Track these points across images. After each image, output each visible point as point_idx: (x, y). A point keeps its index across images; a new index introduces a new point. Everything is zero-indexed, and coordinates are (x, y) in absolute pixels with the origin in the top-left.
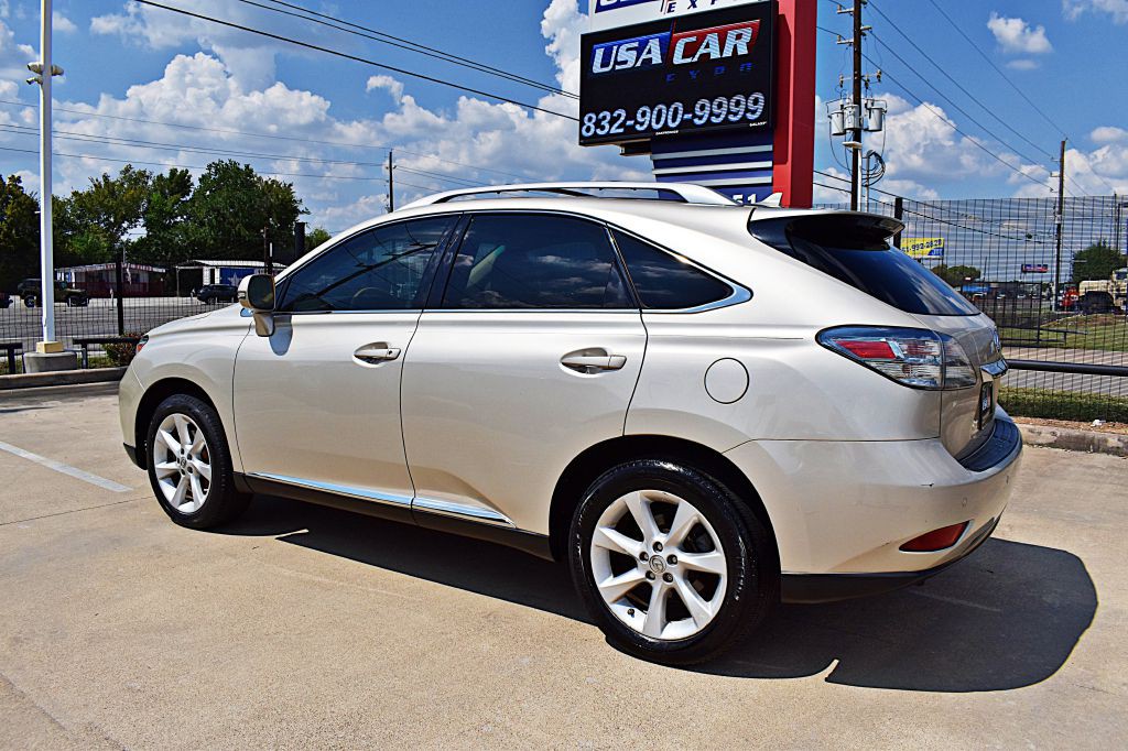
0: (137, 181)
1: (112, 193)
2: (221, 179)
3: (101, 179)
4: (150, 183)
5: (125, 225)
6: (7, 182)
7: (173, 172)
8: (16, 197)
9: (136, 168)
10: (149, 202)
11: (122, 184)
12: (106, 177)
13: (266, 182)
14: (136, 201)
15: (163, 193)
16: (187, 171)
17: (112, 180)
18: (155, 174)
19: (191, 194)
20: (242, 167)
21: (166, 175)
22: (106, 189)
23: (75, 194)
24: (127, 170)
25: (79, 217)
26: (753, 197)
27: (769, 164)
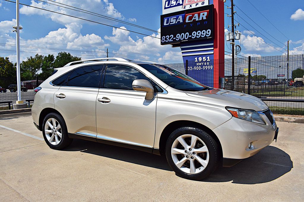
0: (39, 58)
1: (33, 61)
2: (62, 57)
3: (30, 58)
4: (43, 58)
5: (37, 70)
6: (5, 59)
7: (49, 55)
8: (7, 63)
9: (39, 54)
10: (43, 63)
11: (36, 59)
12: (31, 57)
13: (74, 57)
14: (39, 63)
15: (47, 61)
16: (53, 55)
17: (33, 58)
18: (45, 56)
19: (54, 61)
20: (67, 54)
21: (47, 56)
22: (31, 60)
23: (23, 62)
24: (37, 55)
25: (24, 68)
26: (208, 58)
27: (212, 48)
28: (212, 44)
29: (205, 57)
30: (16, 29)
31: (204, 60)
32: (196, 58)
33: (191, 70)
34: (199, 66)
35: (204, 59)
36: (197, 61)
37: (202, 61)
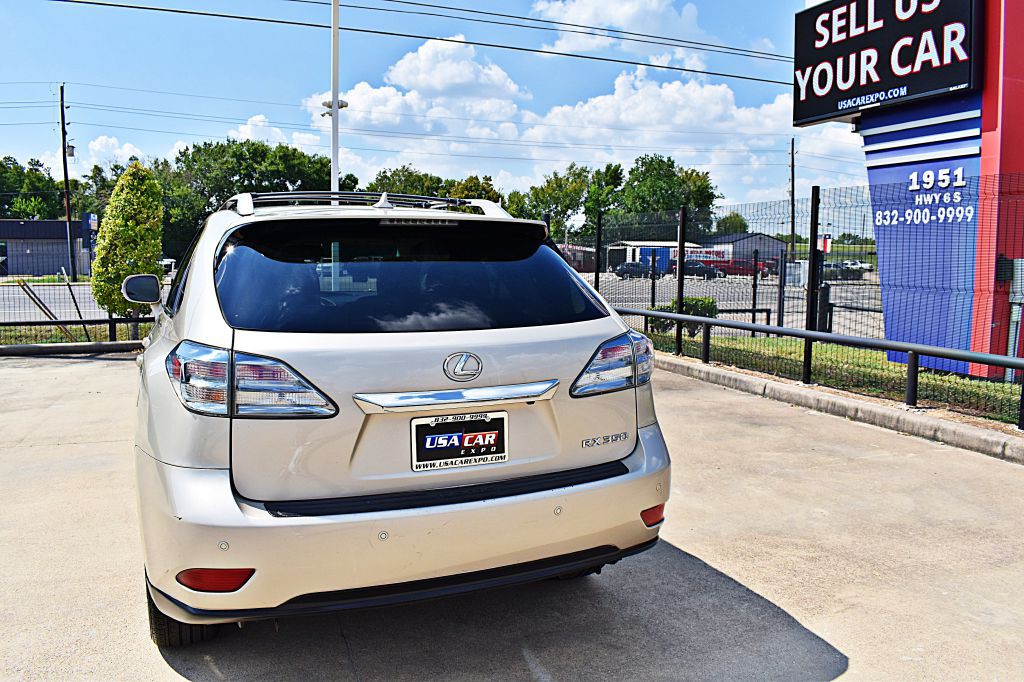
0: (579, 175)
1: (560, 186)
2: (647, 170)
3: (552, 176)
4: (590, 176)
5: (569, 212)
6: (481, 181)
7: (609, 167)
8: (487, 192)
9: (579, 166)
10: (588, 192)
11: (568, 179)
12: (555, 174)
13: (686, 172)
14: (578, 192)
15: (600, 185)
16: (620, 166)
17: (560, 176)
18: (595, 169)
19: (623, 185)
20: (665, 160)
21: (603, 170)
22: (557, 183)
23: (532, 188)
24: (572, 167)
25: (534, 207)
26: (959, 172)
27: (976, 132)
28: (976, 113)
29: (947, 171)
30: (330, 107)
31: (944, 181)
32: (914, 176)
33: (895, 222)
34: (922, 207)
35: (941, 177)
36: (918, 187)
37: (935, 188)
